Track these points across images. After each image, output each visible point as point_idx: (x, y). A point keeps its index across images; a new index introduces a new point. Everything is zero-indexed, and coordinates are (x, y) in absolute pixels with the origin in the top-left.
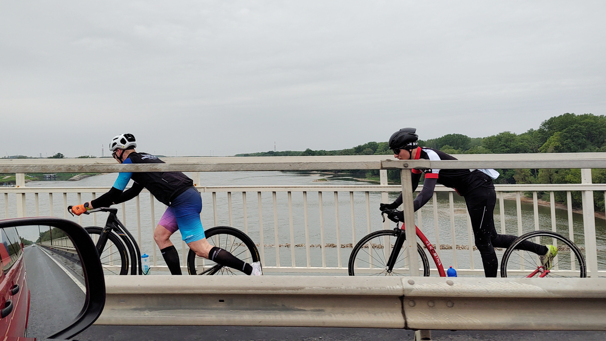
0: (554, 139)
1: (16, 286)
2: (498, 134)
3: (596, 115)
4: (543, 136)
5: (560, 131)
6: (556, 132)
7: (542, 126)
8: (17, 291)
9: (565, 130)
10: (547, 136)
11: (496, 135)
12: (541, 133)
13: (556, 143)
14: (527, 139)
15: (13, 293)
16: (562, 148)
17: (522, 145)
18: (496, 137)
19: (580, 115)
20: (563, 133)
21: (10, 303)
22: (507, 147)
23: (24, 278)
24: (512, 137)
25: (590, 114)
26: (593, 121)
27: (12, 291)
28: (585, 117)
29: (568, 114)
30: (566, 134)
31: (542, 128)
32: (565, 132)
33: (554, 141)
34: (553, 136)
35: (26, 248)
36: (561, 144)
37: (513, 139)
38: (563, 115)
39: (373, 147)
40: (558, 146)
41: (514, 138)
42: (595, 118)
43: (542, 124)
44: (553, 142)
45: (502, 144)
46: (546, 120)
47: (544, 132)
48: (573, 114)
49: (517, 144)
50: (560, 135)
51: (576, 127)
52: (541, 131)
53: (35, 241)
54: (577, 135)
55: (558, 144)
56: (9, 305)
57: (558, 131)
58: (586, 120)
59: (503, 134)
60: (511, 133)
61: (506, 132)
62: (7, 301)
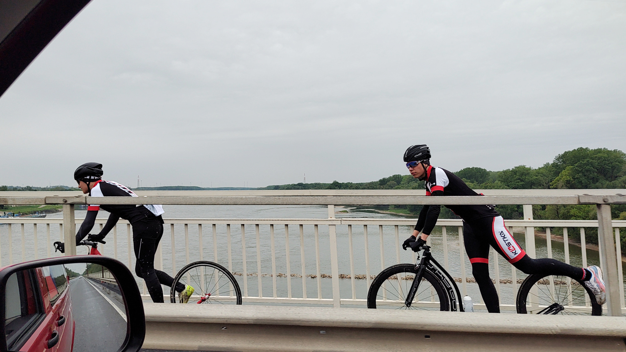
0: (565, 174)
1: (62, 317)
2: (514, 168)
3: (610, 150)
4: (556, 170)
5: (572, 165)
6: (568, 166)
7: (556, 160)
8: (63, 323)
9: (576, 164)
10: (560, 170)
11: (511, 169)
12: (554, 167)
13: (567, 177)
14: (542, 173)
15: (59, 325)
16: (574, 182)
17: (536, 179)
18: (512, 171)
19: (593, 149)
20: (574, 167)
21: (56, 334)
22: (522, 181)
23: (70, 309)
24: (527, 170)
25: (605, 148)
26: (606, 155)
27: (58, 322)
28: (599, 151)
29: (581, 148)
30: (577, 168)
31: (556, 162)
32: (577, 167)
33: (565, 175)
34: (565, 171)
35: (72, 280)
36: (572, 178)
37: (528, 173)
38: (576, 149)
39: (397, 179)
40: (570, 180)
41: (529, 171)
42: (609, 152)
43: (556, 159)
44: (565, 177)
45: (516, 178)
46: (559, 154)
47: (558, 166)
48: (587, 148)
49: (532, 178)
50: (572, 169)
51: (588, 161)
52: (554, 165)
53: (82, 273)
54: (588, 169)
55: (569, 178)
56: (56, 336)
57: (570, 165)
58: (599, 154)
59: (518, 168)
60: (526, 167)
61: (521, 166)
62: (54, 332)
